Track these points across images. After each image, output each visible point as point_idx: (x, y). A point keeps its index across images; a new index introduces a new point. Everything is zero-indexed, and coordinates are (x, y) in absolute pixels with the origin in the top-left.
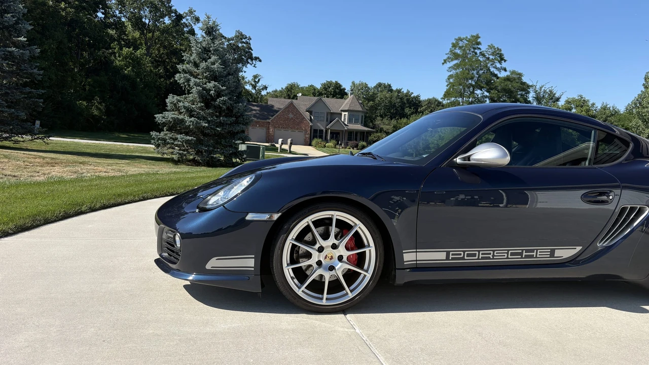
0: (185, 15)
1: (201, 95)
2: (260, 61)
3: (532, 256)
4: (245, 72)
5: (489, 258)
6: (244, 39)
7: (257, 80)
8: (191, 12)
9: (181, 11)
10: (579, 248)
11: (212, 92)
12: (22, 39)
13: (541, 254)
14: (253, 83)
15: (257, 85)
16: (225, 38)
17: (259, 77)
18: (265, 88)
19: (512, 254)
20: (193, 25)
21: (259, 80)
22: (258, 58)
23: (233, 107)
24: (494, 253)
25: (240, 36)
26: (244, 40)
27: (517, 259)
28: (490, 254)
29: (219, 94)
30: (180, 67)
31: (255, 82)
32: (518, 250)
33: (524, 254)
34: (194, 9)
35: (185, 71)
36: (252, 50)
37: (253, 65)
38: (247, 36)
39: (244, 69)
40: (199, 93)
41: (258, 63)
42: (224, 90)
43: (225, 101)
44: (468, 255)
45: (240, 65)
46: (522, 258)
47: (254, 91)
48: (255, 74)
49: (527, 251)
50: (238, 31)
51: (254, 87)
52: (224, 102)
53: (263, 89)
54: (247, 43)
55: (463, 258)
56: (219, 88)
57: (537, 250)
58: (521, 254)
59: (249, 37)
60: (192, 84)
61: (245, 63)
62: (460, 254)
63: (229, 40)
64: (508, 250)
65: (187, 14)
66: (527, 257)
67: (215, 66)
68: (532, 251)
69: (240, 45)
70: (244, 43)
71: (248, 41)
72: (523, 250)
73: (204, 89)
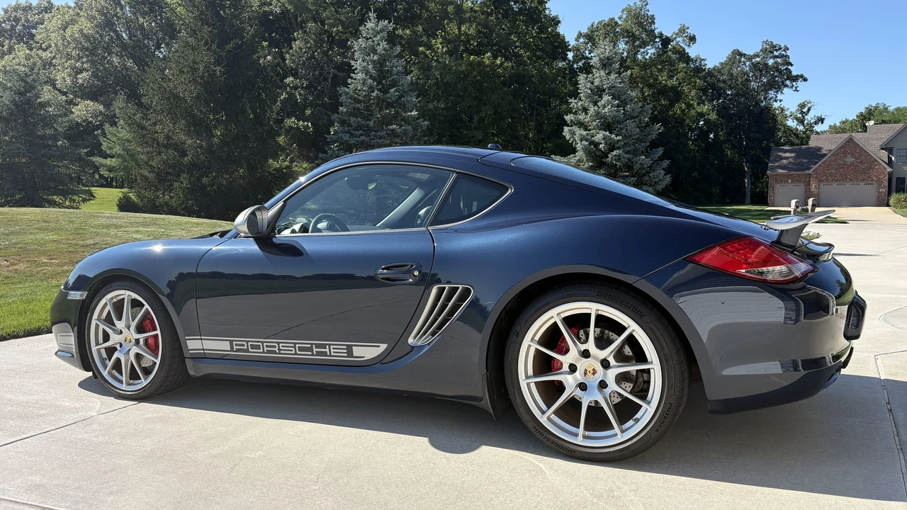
0: (674, 36)
1: (588, 152)
2: (805, 80)
3: (324, 354)
4: (781, 101)
5: (274, 352)
6: (777, 50)
7: (805, 110)
8: (683, 30)
9: (668, 33)
10: (383, 347)
11: (601, 146)
12: (414, 113)
13: (336, 351)
14: (799, 115)
15: (806, 117)
16: (745, 55)
17: (809, 105)
18: (821, 120)
19: (300, 349)
20: (686, 48)
21: (809, 110)
22: (802, 76)
23: (633, 162)
24: (279, 346)
25: (771, 49)
26: (776, 53)
27: (306, 355)
28: (275, 347)
29: (612, 147)
30: (568, 118)
31: (802, 113)
32: (306, 343)
33: (315, 350)
34: (687, 25)
35: (573, 123)
36: (792, 65)
37: (794, 88)
38: (782, 46)
39: (780, 96)
40: (585, 150)
41: (800, 84)
42: (618, 141)
43: (619, 156)
45: (772, 93)
46: (313, 355)
47: (801, 128)
48: (802, 102)
49: (318, 346)
50: (766, 42)
51: (801, 121)
52: (618, 158)
53: (816, 123)
54: (782, 56)
55: (247, 351)
56: (610, 139)
57: (330, 345)
58: (310, 349)
59: (785, 46)
60: (577, 138)
61: (779, 87)
63: (750, 58)
64: (295, 344)
65: (677, 34)
66: (319, 354)
67: (606, 110)
68: (324, 346)
69: (771, 62)
70: (777, 57)
71: (784, 53)
72: (312, 344)
73: (592, 143)
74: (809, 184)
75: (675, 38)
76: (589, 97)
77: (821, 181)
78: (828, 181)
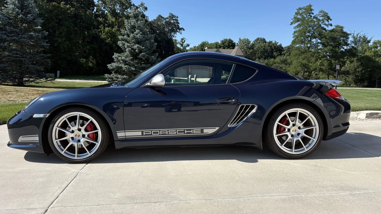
0: (139, 6)
1: (131, 53)
2: (184, 30)
3: (190, 133)
4: (176, 37)
6: (174, 17)
7: (183, 41)
8: (142, 4)
9: (137, 5)
10: (217, 128)
11: (137, 51)
12: (39, 27)
13: (196, 131)
14: (181, 43)
15: (184, 44)
16: (163, 18)
17: (185, 40)
18: (188, 45)
19: (179, 132)
20: (144, 12)
21: (184, 41)
22: (183, 28)
23: (149, 58)
24: (168, 132)
25: (172, 16)
26: (174, 18)
27: (182, 134)
28: (166, 132)
29: (141, 52)
30: (120, 37)
31: (182, 42)
32: (182, 129)
34: (144, 3)
35: (122, 40)
36: (179, 24)
37: (180, 33)
38: (176, 16)
39: (175, 35)
40: (129, 51)
41: (182, 31)
42: (143, 49)
43: (144, 55)
44: (154, 133)
45: (173, 34)
46: (185, 134)
47: (182, 48)
48: (182, 38)
49: (187, 130)
50: (170, 14)
51: (182, 45)
52: (144, 56)
53: (187, 46)
54: (176, 20)
55: (151, 134)
56: (140, 48)
57: (193, 129)
58: (184, 132)
59: (177, 16)
60: (126, 46)
61: (175, 32)
62: (150, 132)
63: (165, 19)
64: (176, 130)
65: (140, 6)
66: (187, 133)
67: (138, 36)
68: (191, 130)
69: (172, 21)
70: (174, 20)
71: (176, 18)
72: (185, 130)
73: (132, 49)
74: (188, 69)
75: (139, 7)
76: (130, 29)
77: (192, 68)
78: (194, 68)
